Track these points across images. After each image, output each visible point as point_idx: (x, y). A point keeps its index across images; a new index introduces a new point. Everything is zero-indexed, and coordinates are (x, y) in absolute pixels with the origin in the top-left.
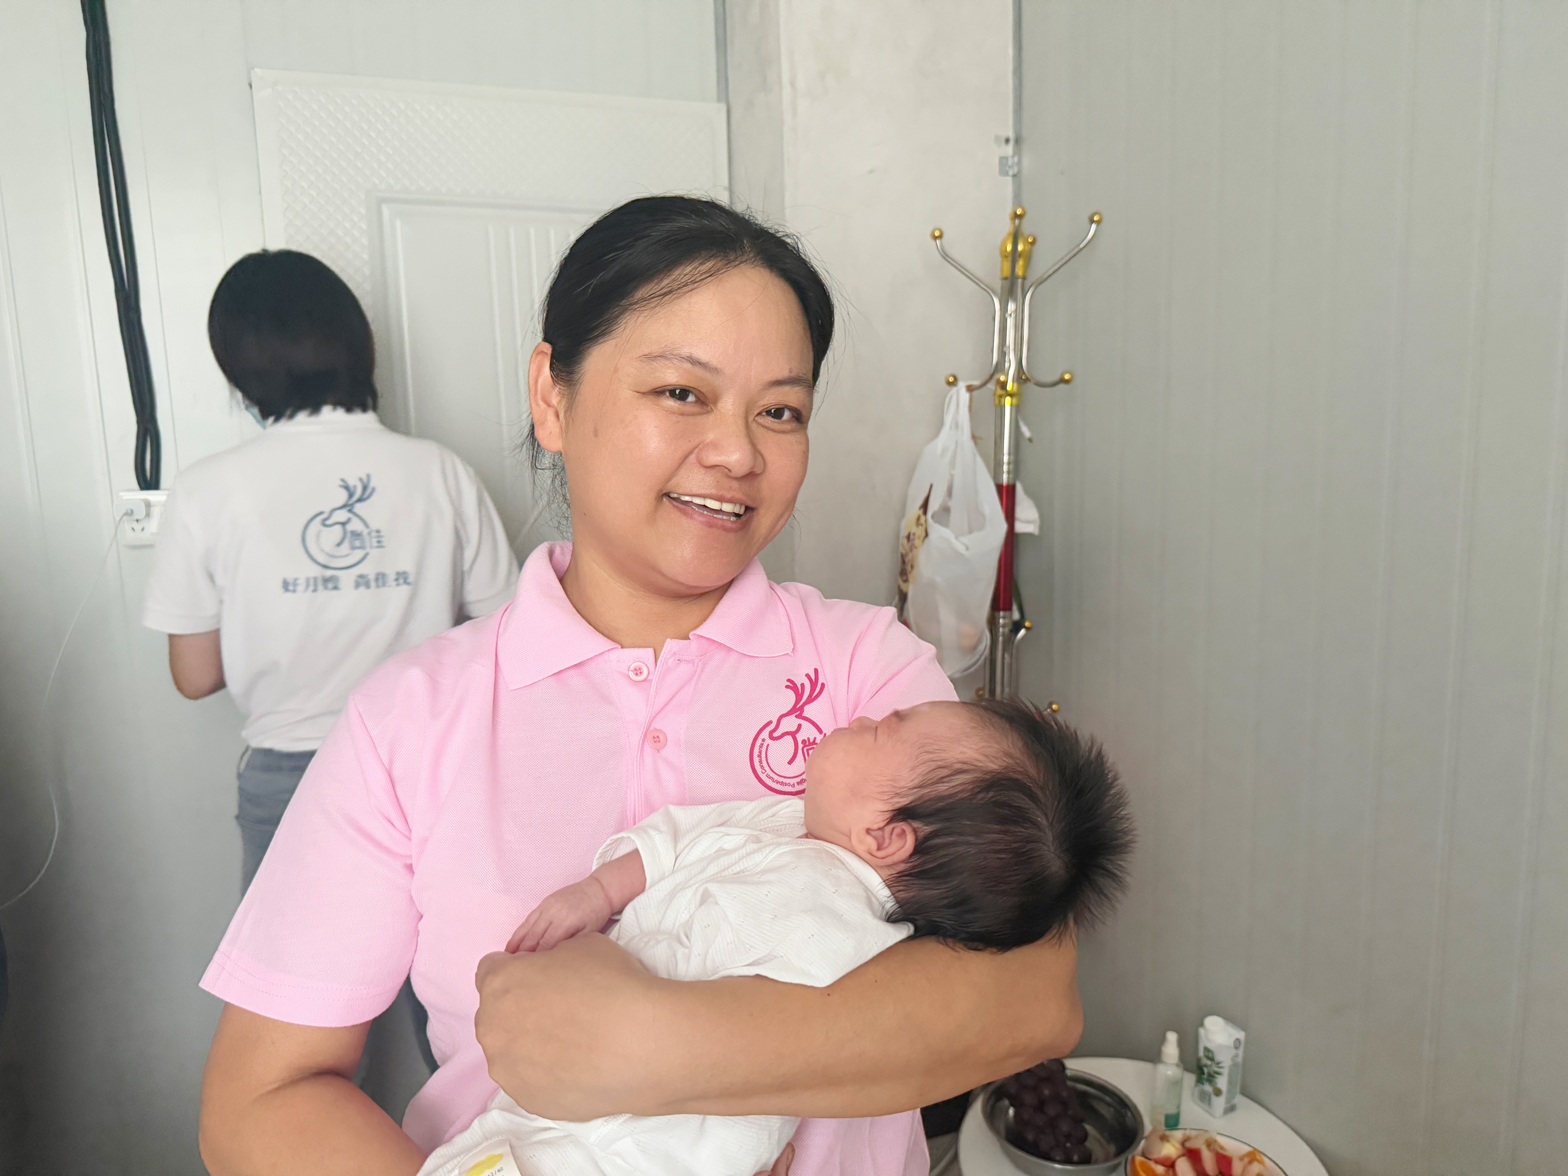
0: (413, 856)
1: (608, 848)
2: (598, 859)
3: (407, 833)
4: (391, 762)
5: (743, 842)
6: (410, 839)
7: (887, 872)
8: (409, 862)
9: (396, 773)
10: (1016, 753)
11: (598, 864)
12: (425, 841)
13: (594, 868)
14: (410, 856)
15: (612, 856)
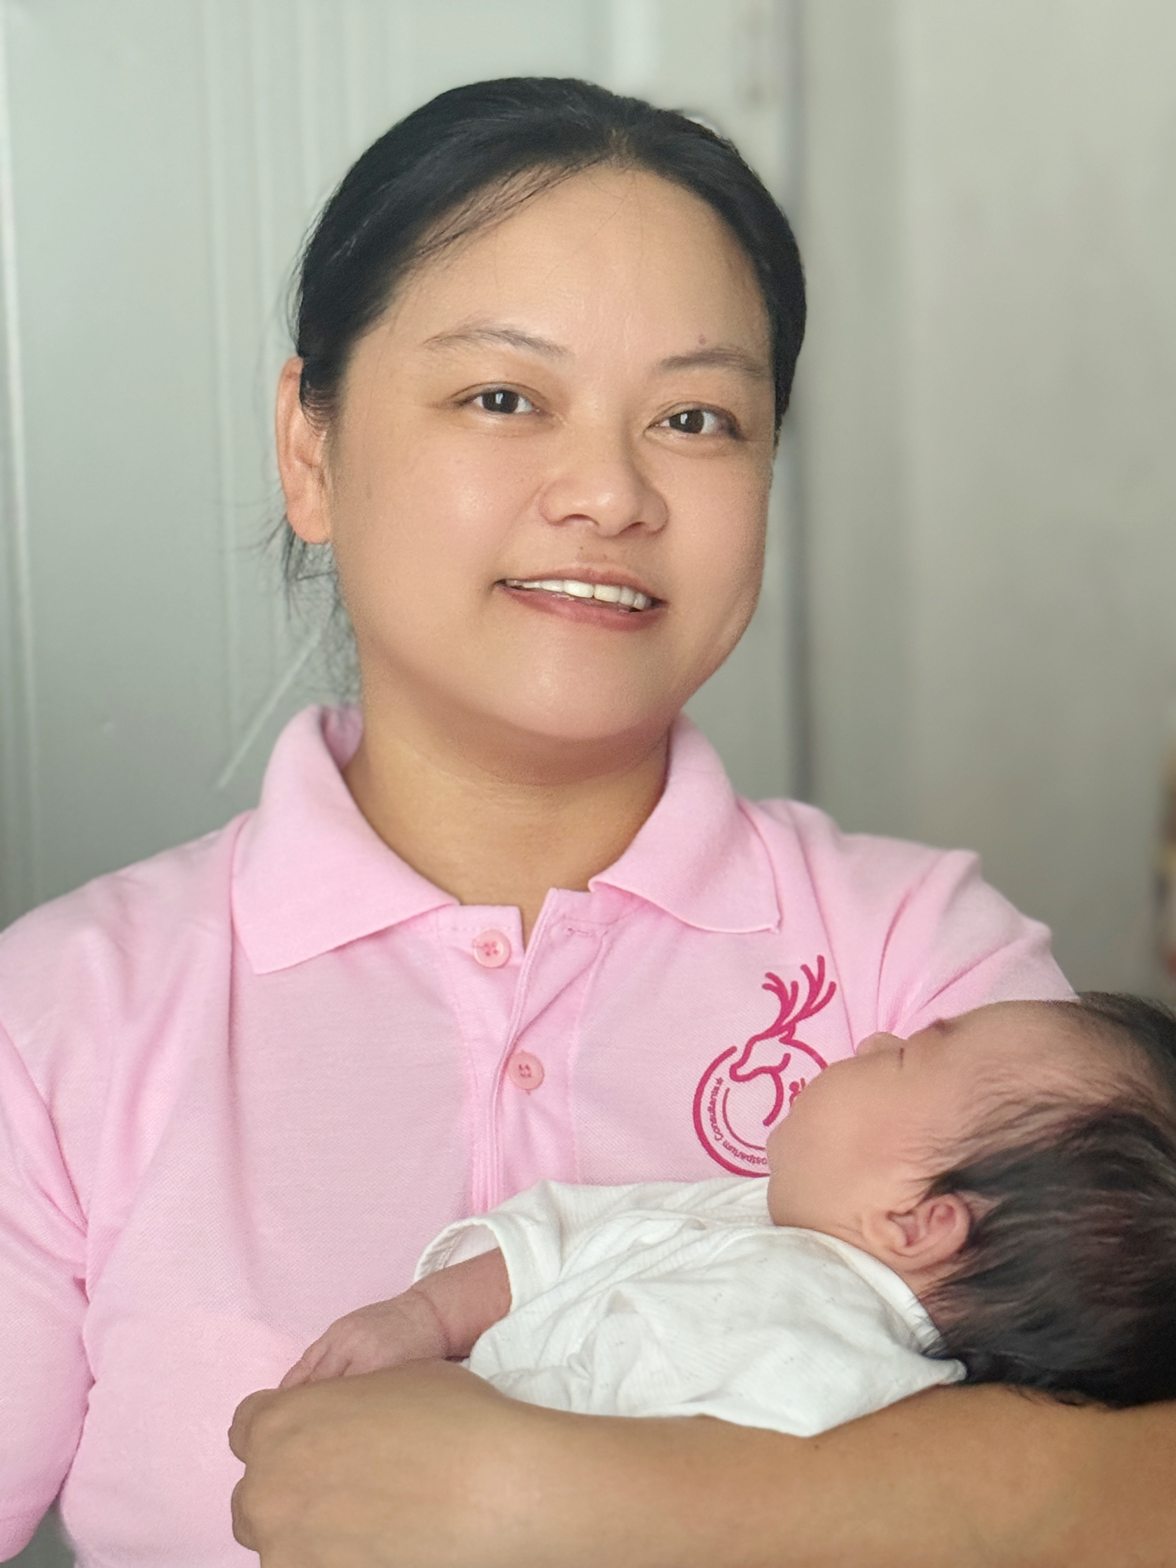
0: (88, 1264)
1: (443, 1247)
2: (424, 1264)
3: (79, 1223)
4: (52, 1094)
5: (675, 1230)
6: (84, 1235)
7: (924, 1282)
8: (80, 1276)
9: (63, 1113)
10: (1138, 1077)
11: (422, 1273)
12: (113, 1235)
13: (417, 1278)
14: (84, 1266)
15: (446, 1263)
